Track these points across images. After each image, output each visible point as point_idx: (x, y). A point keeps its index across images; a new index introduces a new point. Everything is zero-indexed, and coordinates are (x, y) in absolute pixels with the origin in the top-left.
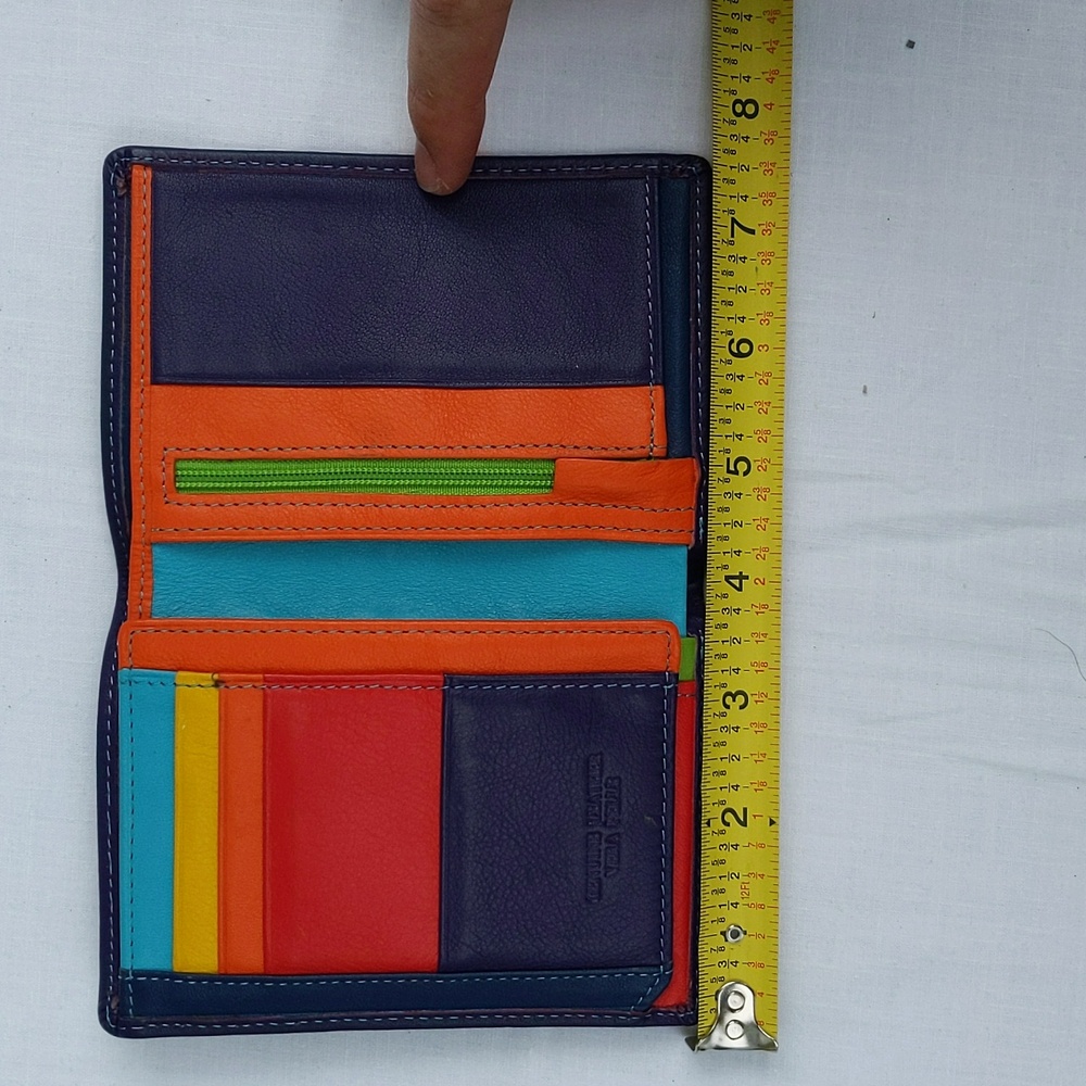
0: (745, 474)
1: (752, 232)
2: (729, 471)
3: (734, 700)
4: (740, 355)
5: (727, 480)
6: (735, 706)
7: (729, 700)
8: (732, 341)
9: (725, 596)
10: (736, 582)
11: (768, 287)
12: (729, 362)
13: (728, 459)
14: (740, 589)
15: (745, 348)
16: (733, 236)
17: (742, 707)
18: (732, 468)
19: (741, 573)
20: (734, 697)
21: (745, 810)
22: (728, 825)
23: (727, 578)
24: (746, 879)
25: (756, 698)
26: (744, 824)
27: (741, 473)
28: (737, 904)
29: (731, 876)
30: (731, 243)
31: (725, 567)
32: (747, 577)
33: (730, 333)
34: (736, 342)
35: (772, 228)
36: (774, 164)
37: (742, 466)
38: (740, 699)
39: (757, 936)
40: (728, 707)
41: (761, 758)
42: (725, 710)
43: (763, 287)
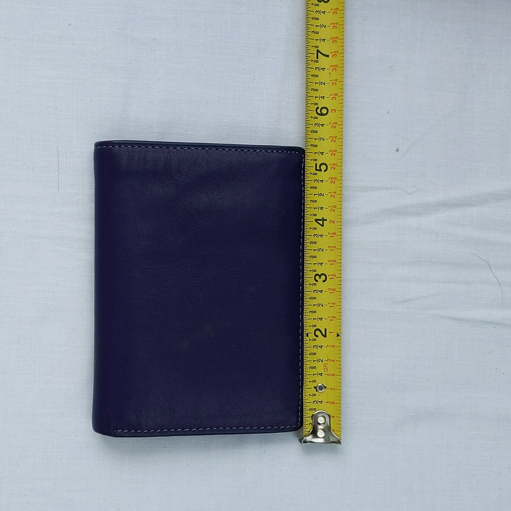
0: (325, 171)
1: (328, 56)
2: (316, 170)
3: (320, 278)
4: (322, 114)
5: (315, 174)
6: (320, 280)
7: (317, 277)
8: (318, 108)
9: (315, 229)
10: (321, 222)
11: (335, 82)
12: (316, 118)
13: (316, 164)
14: (323, 226)
15: (324, 111)
16: (317, 58)
17: (324, 281)
18: (318, 168)
19: (323, 218)
20: (320, 277)
21: (326, 330)
22: (317, 336)
23: (316, 220)
24: (326, 362)
25: (331, 277)
26: (325, 336)
27: (323, 171)
28: (322, 374)
29: (319, 361)
30: (317, 62)
31: (315, 215)
32: (326, 220)
33: (316, 104)
34: (320, 108)
35: (337, 54)
36: (337, 23)
37: (323, 167)
38: (323, 278)
39: (332, 389)
40: (317, 281)
41: (333, 305)
42: (316, 282)
43: (333, 82)
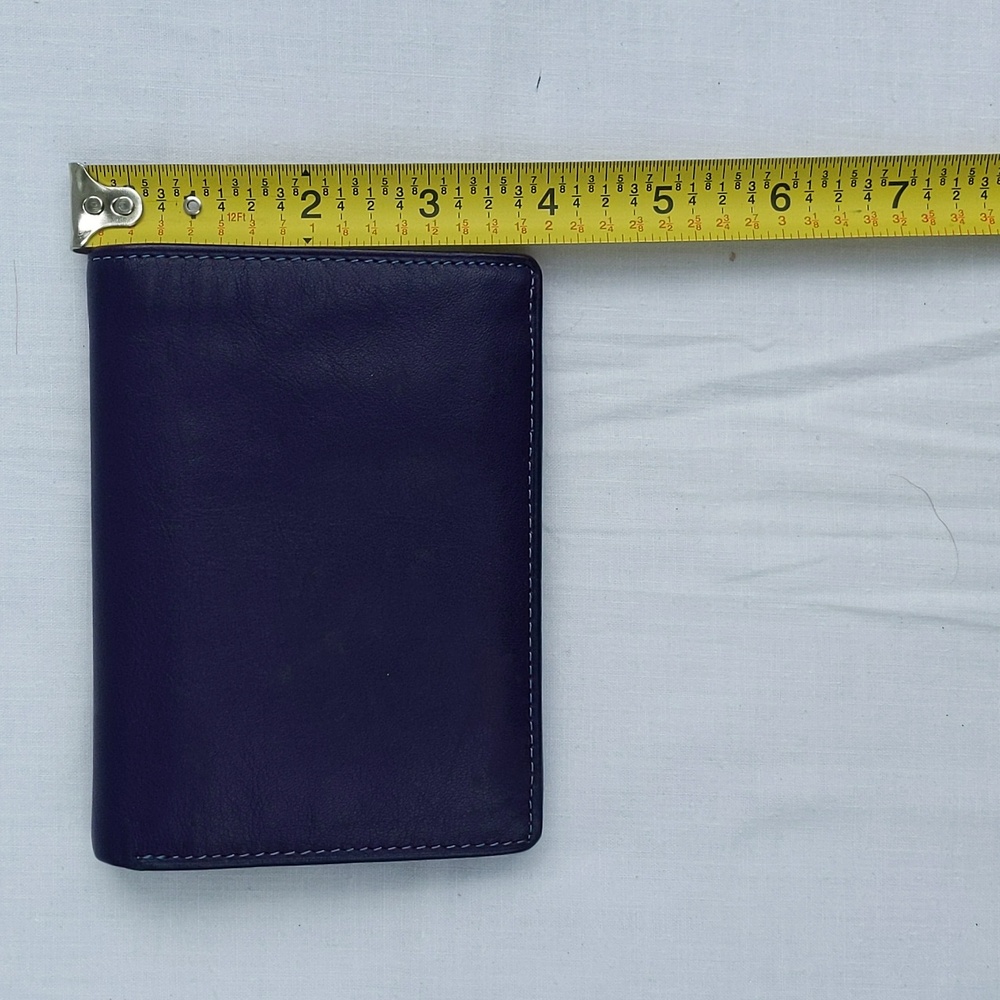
0: (656, 208)
1: (895, 205)
2: (659, 189)
3: (429, 203)
4: (774, 197)
5: (649, 188)
6: (423, 204)
7: (429, 197)
8: (788, 188)
9: (534, 190)
10: (547, 202)
11: (843, 222)
12: (767, 185)
13: (670, 188)
14: (541, 206)
15: (781, 202)
16: (891, 184)
17: (422, 211)
18: (661, 193)
19: (557, 207)
20: (432, 203)
21: (319, 216)
22: (303, 198)
23: (551, 192)
24: (248, 217)
25: (432, 225)
26: (305, 215)
27: (656, 204)
28: (223, 209)
29: (251, 202)
30: (883, 183)
31: (563, 189)
32: (552, 213)
33: (796, 185)
34: (787, 192)
35: (901, 223)
36: (962, 222)
37: (663, 205)
38: (430, 210)
39: (191, 230)
40: (422, 196)
41: (371, 232)
42: (419, 194)
43: (842, 217)
